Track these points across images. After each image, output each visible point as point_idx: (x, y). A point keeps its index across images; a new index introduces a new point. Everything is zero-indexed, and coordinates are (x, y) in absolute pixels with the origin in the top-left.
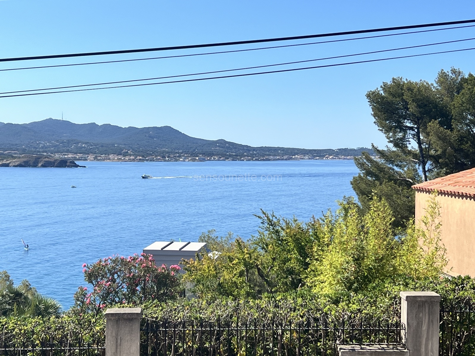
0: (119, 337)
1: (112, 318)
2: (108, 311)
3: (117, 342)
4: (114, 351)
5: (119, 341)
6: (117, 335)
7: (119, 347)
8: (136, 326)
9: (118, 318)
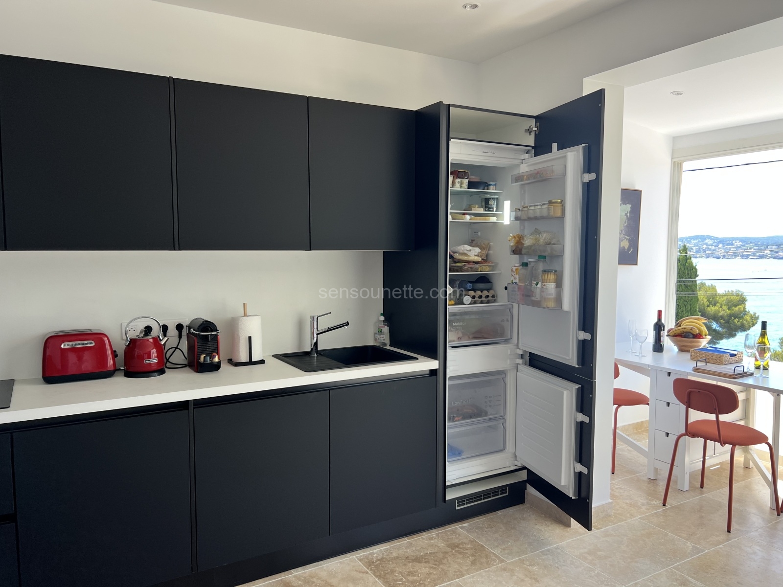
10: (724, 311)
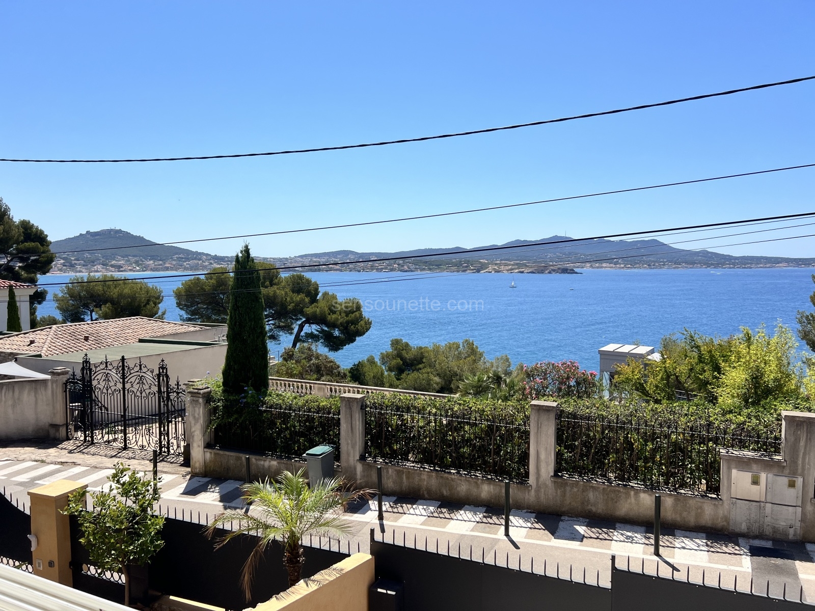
0: (540, 422)
1: (535, 408)
2: (534, 402)
3: (538, 425)
4: (536, 431)
5: (540, 425)
6: (538, 420)
7: (539, 429)
8: (552, 416)
9: (539, 408)
10: (342, 319)
